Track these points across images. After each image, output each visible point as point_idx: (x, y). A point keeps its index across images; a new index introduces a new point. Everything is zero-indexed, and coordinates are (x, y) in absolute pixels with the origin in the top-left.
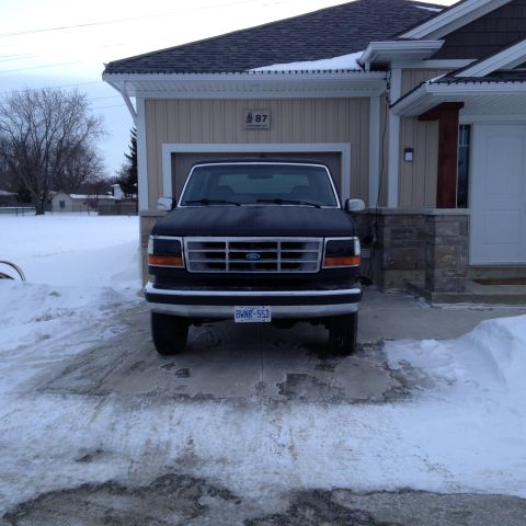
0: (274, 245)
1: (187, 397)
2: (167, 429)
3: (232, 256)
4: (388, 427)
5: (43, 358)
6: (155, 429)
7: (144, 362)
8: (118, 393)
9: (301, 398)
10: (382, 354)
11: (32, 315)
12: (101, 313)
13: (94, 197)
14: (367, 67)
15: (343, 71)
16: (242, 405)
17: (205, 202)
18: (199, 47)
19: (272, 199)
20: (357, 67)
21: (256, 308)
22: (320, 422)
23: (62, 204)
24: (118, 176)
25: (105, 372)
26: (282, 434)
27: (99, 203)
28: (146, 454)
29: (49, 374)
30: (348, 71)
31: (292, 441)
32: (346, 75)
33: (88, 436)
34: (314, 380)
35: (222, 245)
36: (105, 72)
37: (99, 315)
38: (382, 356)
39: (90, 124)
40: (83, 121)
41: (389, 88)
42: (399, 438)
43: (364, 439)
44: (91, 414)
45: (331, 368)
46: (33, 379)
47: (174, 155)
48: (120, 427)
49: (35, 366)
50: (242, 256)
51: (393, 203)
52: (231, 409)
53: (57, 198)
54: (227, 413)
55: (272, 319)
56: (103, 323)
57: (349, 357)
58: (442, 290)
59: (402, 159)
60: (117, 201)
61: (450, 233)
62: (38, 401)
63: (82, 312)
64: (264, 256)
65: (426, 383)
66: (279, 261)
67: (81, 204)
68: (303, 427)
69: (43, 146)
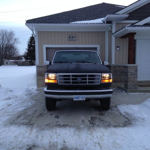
0: (86, 76)
1: (60, 125)
2: (56, 137)
3: (73, 79)
4: (129, 136)
5: (10, 112)
6: (52, 137)
7: (43, 113)
8: (37, 124)
9: (97, 125)
10: (118, 109)
11: (4, 98)
12: (26, 97)
13: (16, 61)
14: (105, 22)
15: (98, 23)
16: (78, 128)
17: (61, 62)
18: (54, 16)
19: (82, 61)
20: (102, 22)
21: (81, 96)
22: (106, 134)
23: (7, 63)
24: (23, 55)
25: (31, 117)
26: (94, 138)
27: (18, 63)
28: (50, 146)
29: (13, 118)
30: (100, 23)
31: (98, 141)
32: (99, 25)
33: (29, 140)
34: (100, 119)
35: (69, 76)
36: (26, 23)
37: (25, 97)
38: (118, 110)
39: (15, 40)
40: (13, 39)
41: (112, 29)
42: (133, 140)
43: (122, 140)
44: (29, 132)
45: (103, 115)
46: (8, 120)
47: (47, 48)
48: (40, 137)
49: (8, 115)
50: (76, 79)
51: (113, 63)
52: (75, 130)
53: (6, 61)
54: (74, 131)
55: (86, 99)
56: (27, 100)
57: (108, 111)
58: (130, 89)
59: (116, 49)
60: (23, 62)
61: (132, 72)
62: (10, 128)
63: (20, 97)
64: (83, 79)
65: (136, 119)
66: (88, 81)
67: (13, 63)
68: (101, 136)
69: (1, 46)
